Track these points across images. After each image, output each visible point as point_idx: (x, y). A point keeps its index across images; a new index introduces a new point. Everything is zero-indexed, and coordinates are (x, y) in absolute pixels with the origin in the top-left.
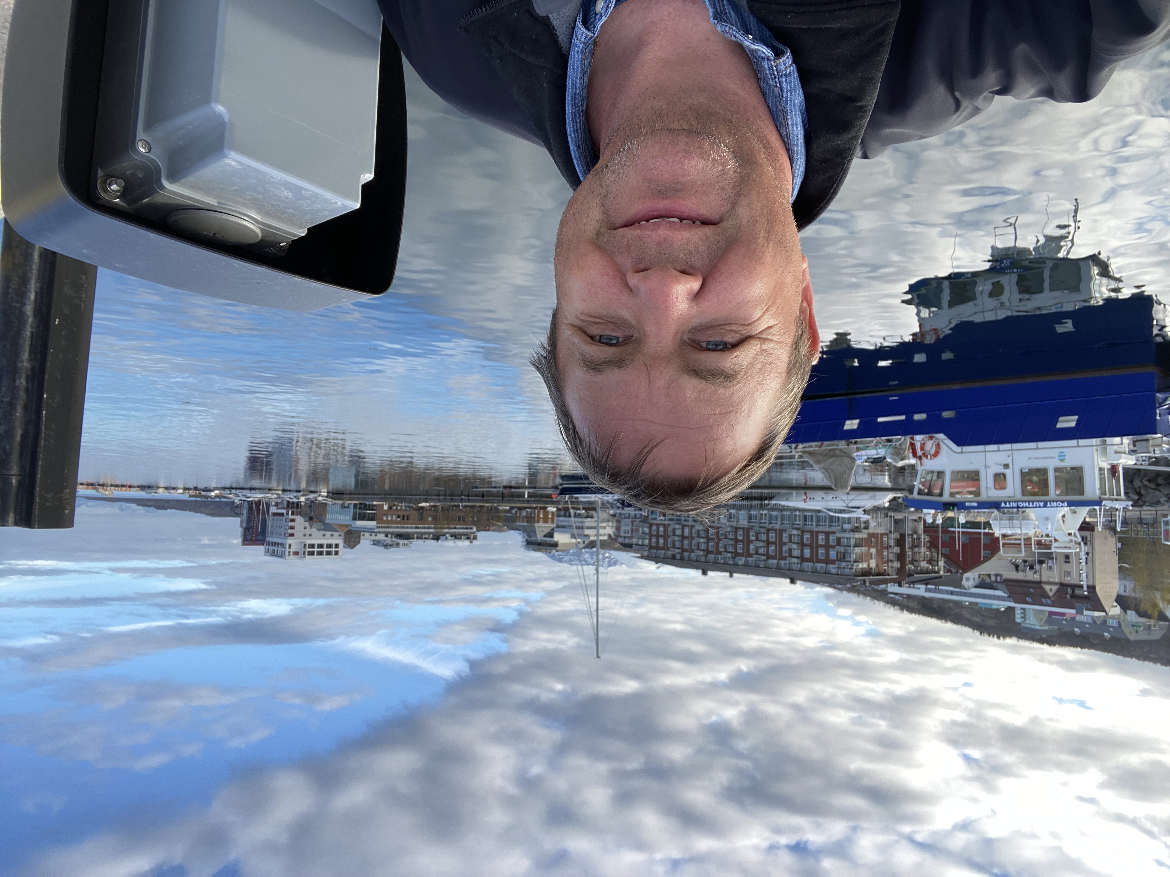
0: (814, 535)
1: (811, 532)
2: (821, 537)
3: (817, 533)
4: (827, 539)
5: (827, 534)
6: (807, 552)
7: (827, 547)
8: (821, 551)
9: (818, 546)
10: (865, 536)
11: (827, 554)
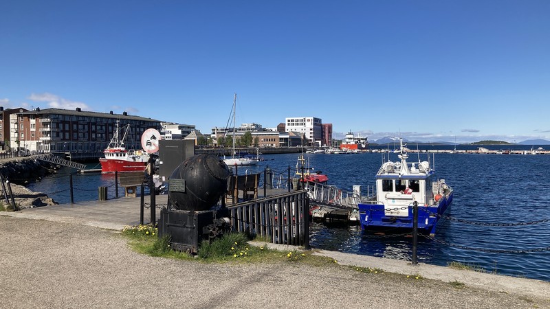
0: (71, 138)
1: (73, 140)
2: (67, 137)
3: (69, 139)
4: (64, 136)
5: (64, 139)
6: (75, 126)
7: (64, 131)
8: (67, 128)
9: (69, 131)
10: (41, 138)
11: (64, 127)
